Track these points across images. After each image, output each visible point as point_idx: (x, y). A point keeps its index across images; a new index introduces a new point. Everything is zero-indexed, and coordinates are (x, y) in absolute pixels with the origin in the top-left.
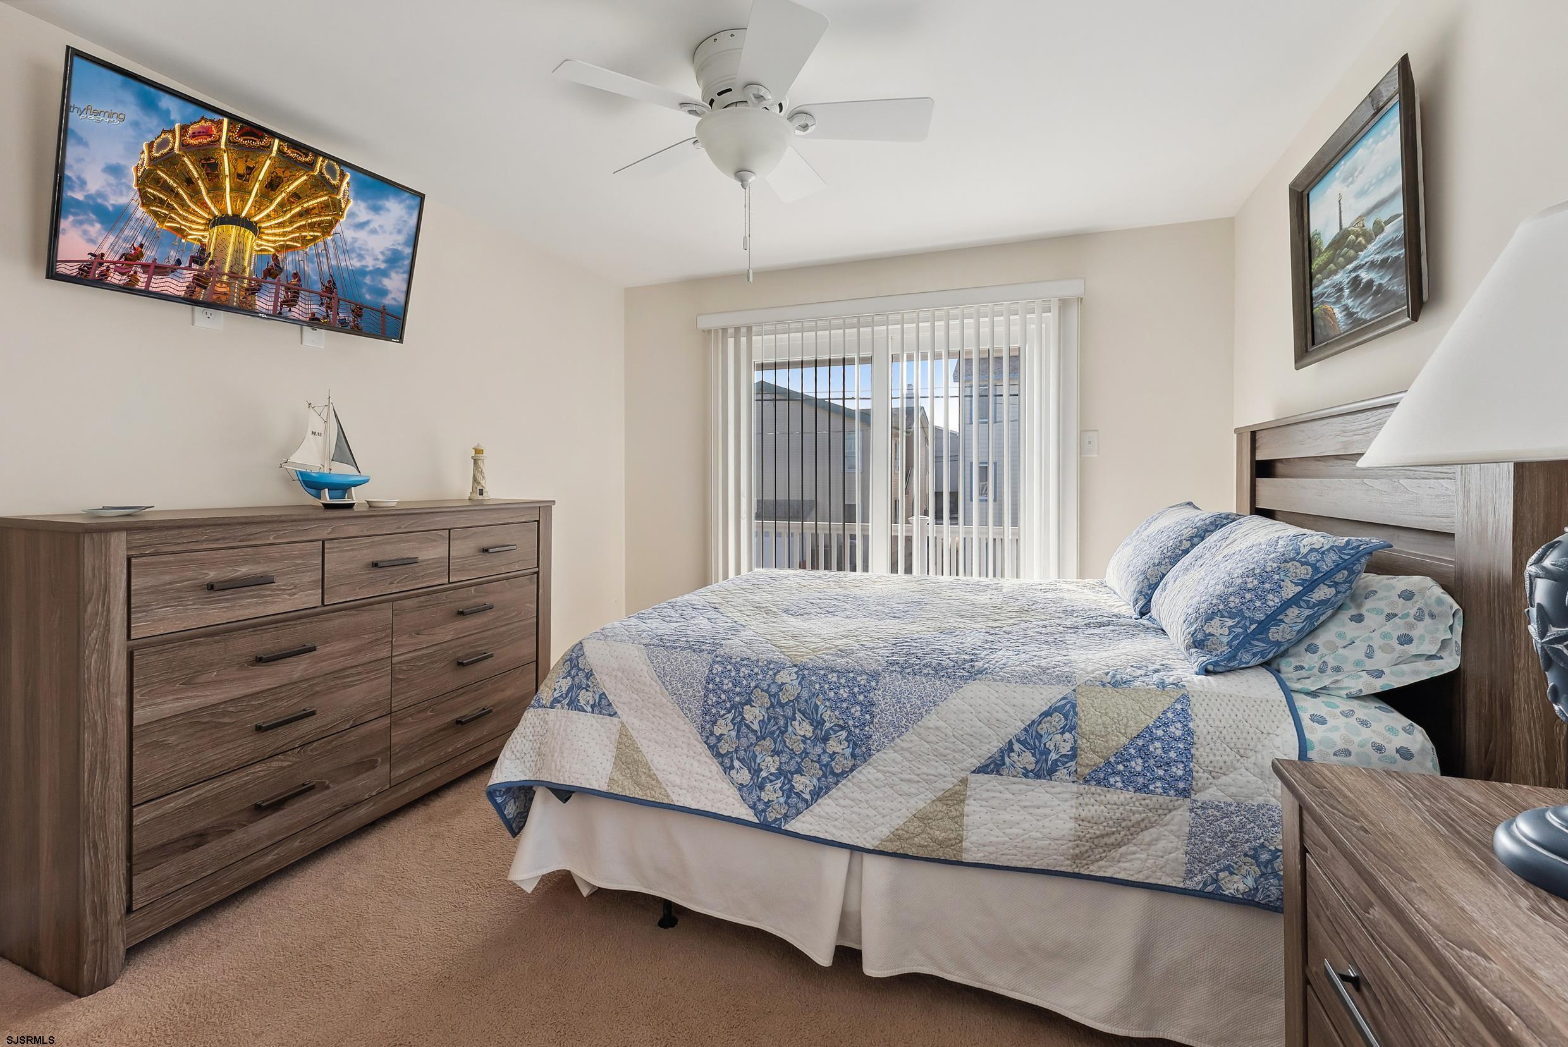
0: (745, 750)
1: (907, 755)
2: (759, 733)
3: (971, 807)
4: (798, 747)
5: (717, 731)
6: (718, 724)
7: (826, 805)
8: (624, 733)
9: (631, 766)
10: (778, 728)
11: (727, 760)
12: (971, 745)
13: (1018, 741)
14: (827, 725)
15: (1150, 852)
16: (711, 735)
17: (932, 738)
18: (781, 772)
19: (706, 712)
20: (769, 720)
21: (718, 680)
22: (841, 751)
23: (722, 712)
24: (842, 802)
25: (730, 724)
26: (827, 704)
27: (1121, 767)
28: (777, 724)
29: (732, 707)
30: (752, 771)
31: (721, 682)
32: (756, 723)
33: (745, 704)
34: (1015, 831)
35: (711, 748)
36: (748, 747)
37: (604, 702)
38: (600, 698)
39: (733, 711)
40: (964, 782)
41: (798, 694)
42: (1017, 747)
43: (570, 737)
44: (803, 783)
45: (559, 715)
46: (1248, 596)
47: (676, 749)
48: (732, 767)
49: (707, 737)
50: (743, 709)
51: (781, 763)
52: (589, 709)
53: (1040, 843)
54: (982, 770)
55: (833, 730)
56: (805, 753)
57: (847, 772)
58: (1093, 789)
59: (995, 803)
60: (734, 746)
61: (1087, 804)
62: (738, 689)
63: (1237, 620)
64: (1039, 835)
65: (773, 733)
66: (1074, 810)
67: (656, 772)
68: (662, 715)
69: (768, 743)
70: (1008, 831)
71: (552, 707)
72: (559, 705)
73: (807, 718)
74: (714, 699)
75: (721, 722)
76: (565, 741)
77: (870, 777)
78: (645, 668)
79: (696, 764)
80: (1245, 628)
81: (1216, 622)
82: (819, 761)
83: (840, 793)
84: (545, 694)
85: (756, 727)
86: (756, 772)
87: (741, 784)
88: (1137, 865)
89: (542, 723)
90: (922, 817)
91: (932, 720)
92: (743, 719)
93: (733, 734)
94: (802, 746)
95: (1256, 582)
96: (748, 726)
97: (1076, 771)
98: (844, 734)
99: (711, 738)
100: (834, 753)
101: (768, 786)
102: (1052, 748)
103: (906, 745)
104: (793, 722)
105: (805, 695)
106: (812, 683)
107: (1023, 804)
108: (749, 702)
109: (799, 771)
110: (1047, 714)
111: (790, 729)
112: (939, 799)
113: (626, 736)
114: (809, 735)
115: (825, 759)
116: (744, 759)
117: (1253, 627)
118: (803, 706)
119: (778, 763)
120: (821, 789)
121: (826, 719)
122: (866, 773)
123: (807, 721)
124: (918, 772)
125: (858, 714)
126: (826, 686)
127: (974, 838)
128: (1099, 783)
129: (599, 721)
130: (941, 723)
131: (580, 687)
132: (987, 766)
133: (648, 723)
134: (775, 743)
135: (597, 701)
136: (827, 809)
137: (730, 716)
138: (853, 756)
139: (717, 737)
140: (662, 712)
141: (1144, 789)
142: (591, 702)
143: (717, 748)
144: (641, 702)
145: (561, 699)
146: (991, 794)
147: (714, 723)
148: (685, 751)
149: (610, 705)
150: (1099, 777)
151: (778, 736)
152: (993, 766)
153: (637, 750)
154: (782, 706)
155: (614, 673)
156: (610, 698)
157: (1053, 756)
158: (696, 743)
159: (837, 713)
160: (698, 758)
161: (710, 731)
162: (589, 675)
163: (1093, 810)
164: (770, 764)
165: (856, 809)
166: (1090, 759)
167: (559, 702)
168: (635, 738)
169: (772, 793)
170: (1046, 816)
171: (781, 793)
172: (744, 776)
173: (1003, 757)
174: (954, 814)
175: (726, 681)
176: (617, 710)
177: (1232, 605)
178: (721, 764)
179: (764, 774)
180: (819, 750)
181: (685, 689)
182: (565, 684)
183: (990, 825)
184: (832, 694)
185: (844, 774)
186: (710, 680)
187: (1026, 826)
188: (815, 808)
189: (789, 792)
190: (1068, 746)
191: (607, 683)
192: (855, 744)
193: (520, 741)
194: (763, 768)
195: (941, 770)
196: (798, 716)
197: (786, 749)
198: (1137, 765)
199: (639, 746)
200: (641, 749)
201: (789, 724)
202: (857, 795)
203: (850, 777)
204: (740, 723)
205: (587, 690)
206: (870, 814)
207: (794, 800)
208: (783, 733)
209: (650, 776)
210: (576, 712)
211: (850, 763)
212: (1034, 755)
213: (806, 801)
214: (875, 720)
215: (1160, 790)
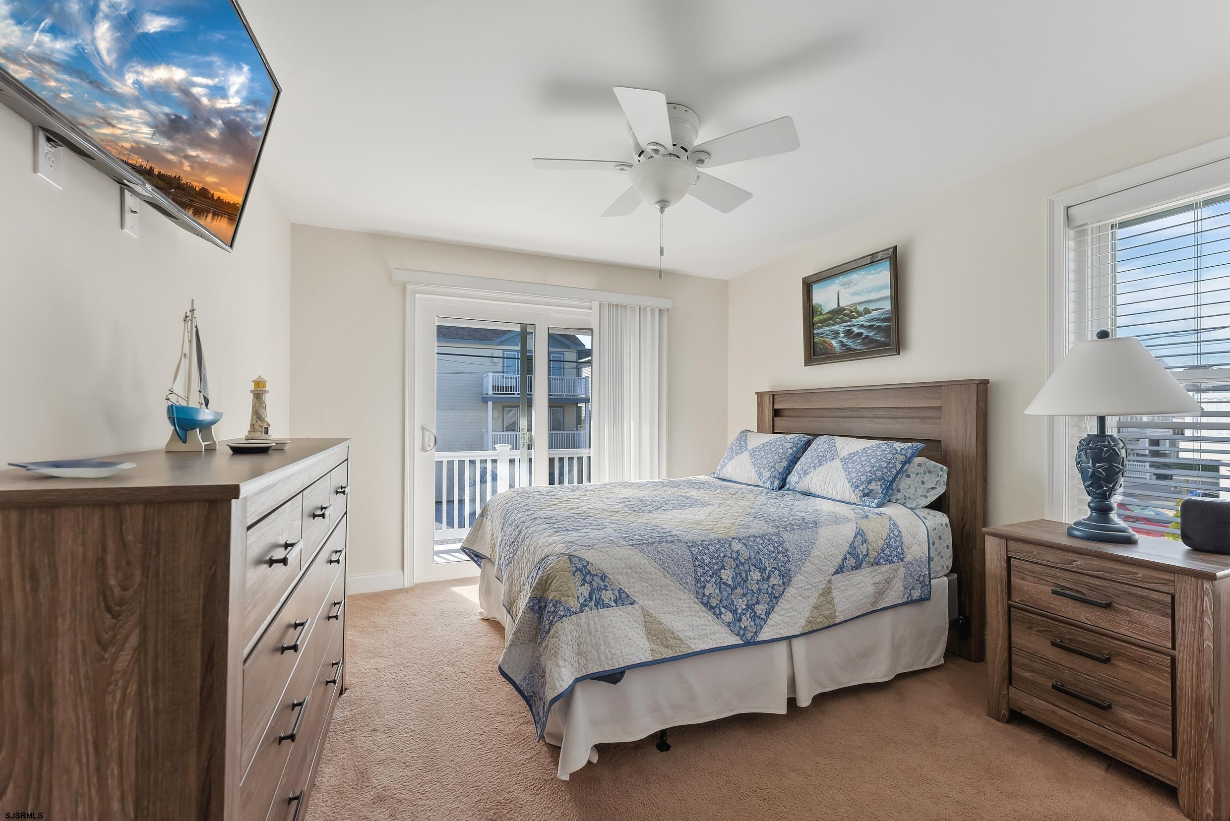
0: (726, 600)
1: (807, 575)
2: (732, 586)
3: (835, 593)
4: (755, 588)
5: (707, 592)
6: (707, 587)
7: (774, 618)
8: (646, 614)
9: (659, 636)
10: (742, 580)
11: (717, 610)
12: (831, 561)
13: (848, 553)
14: (768, 569)
15: (894, 590)
16: (703, 596)
17: (817, 562)
18: (748, 606)
19: (698, 581)
20: (737, 576)
21: (700, 557)
22: (778, 583)
23: (708, 578)
24: (781, 613)
25: (715, 585)
26: (766, 557)
27: (882, 555)
28: (741, 577)
29: (713, 574)
30: (732, 612)
31: (702, 558)
32: (730, 579)
33: (721, 569)
34: (854, 598)
35: (705, 605)
36: (728, 597)
37: (623, 595)
38: (620, 593)
39: (715, 576)
40: (830, 581)
41: (749, 555)
42: (848, 556)
43: (610, 630)
44: (760, 609)
45: (590, 615)
46: (885, 470)
47: (683, 613)
48: (721, 613)
49: (702, 599)
50: (720, 572)
51: (748, 601)
52: (614, 604)
53: (863, 601)
54: (836, 573)
55: (772, 571)
56: (759, 589)
57: (781, 594)
58: (875, 568)
59: (843, 588)
60: (719, 599)
61: (875, 576)
62: (714, 561)
63: (882, 482)
64: (863, 597)
65: (739, 583)
66: (872, 580)
67: (678, 634)
68: (667, 593)
69: (739, 591)
70: (851, 600)
71: (582, 611)
72: (587, 608)
73: (757, 568)
74: (701, 571)
75: (708, 585)
76: (606, 634)
77: (792, 593)
78: (646, 561)
79: (698, 619)
80: (886, 485)
81: (873, 483)
82: (767, 593)
83: (779, 608)
84: (572, 603)
85: (730, 582)
86: (734, 612)
87: (729, 623)
88: (890, 598)
89: (576, 627)
90: (816, 607)
91: (815, 553)
92: (721, 579)
93: (717, 591)
94: (757, 586)
95: (886, 464)
96: (725, 584)
97: (869, 561)
98: (777, 572)
99: (704, 598)
100: (774, 585)
101: (744, 618)
102: (860, 553)
103: (806, 569)
104: (751, 573)
105: (753, 554)
106: (752, 547)
107: (854, 584)
108: (723, 567)
109: (758, 603)
110: (855, 537)
111: (749, 577)
112: (821, 595)
113: (648, 615)
114: (759, 578)
115: (770, 590)
116: (727, 605)
117: (889, 484)
118: (754, 562)
119: (746, 601)
120: (770, 609)
121: (767, 566)
122: (791, 591)
123: (757, 570)
124: (811, 583)
125: (782, 558)
126: (760, 546)
127: (840, 609)
128: (877, 565)
129: (624, 610)
130: (819, 553)
131: (599, 589)
132: (837, 570)
133: (659, 601)
134: (743, 589)
135: (618, 596)
136: (775, 620)
137: (714, 580)
138: (784, 583)
139: (707, 596)
140: (668, 591)
141: (892, 562)
142: (613, 599)
143: (710, 604)
144: (651, 587)
145: (587, 603)
146: (841, 584)
147: (704, 587)
148: (689, 613)
149: (628, 596)
150: (877, 563)
151: (743, 584)
152: (840, 570)
153: (660, 623)
154: (743, 564)
155: (625, 571)
156: (626, 590)
157: (861, 557)
158: (695, 605)
159: (772, 560)
160: (698, 615)
161: (703, 593)
162: (603, 578)
163: (879, 578)
164: (741, 604)
165: (788, 614)
166: (873, 554)
167: (586, 605)
168: (654, 615)
169: (746, 622)
170: (863, 587)
171: (750, 620)
172: (728, 617)
173: (843, 563)
174: (829, 600)
175: (705, 557)
176: (634, 598)
177: (878, 475)
178: (714, 614)
179: (739, 611)
180: (766, 586)
181: (680, 570)
182: (585, 590)
183: (844, 600)
184: (766, 550)
185: (781, 595)
186: (695, 559)
187: (857, 594)
188: (769, 622)
189: (755, 616)
190: (866, 549)
191: (622, 581)
192: (783, 576)
193: (566, 648)
194: (738, 607)
195: (821, 579)
196: (752, 568)
197: (749, 591)
198: (887, 552)
199: (660, 620)
200: (662, 621)
201: (749, 574)
202: (787, 606)
203: (783, 596)
204: (721, 583)
205: (606, 590)
206: (795, 614)
207: (758, 621)
208: (745, 581)
209: (675, 638)
210: (605, 609)
211: (782, 588)
212: (854, 559)
213: (763, 619)
214: (791, 560)
215: (896, 561)
